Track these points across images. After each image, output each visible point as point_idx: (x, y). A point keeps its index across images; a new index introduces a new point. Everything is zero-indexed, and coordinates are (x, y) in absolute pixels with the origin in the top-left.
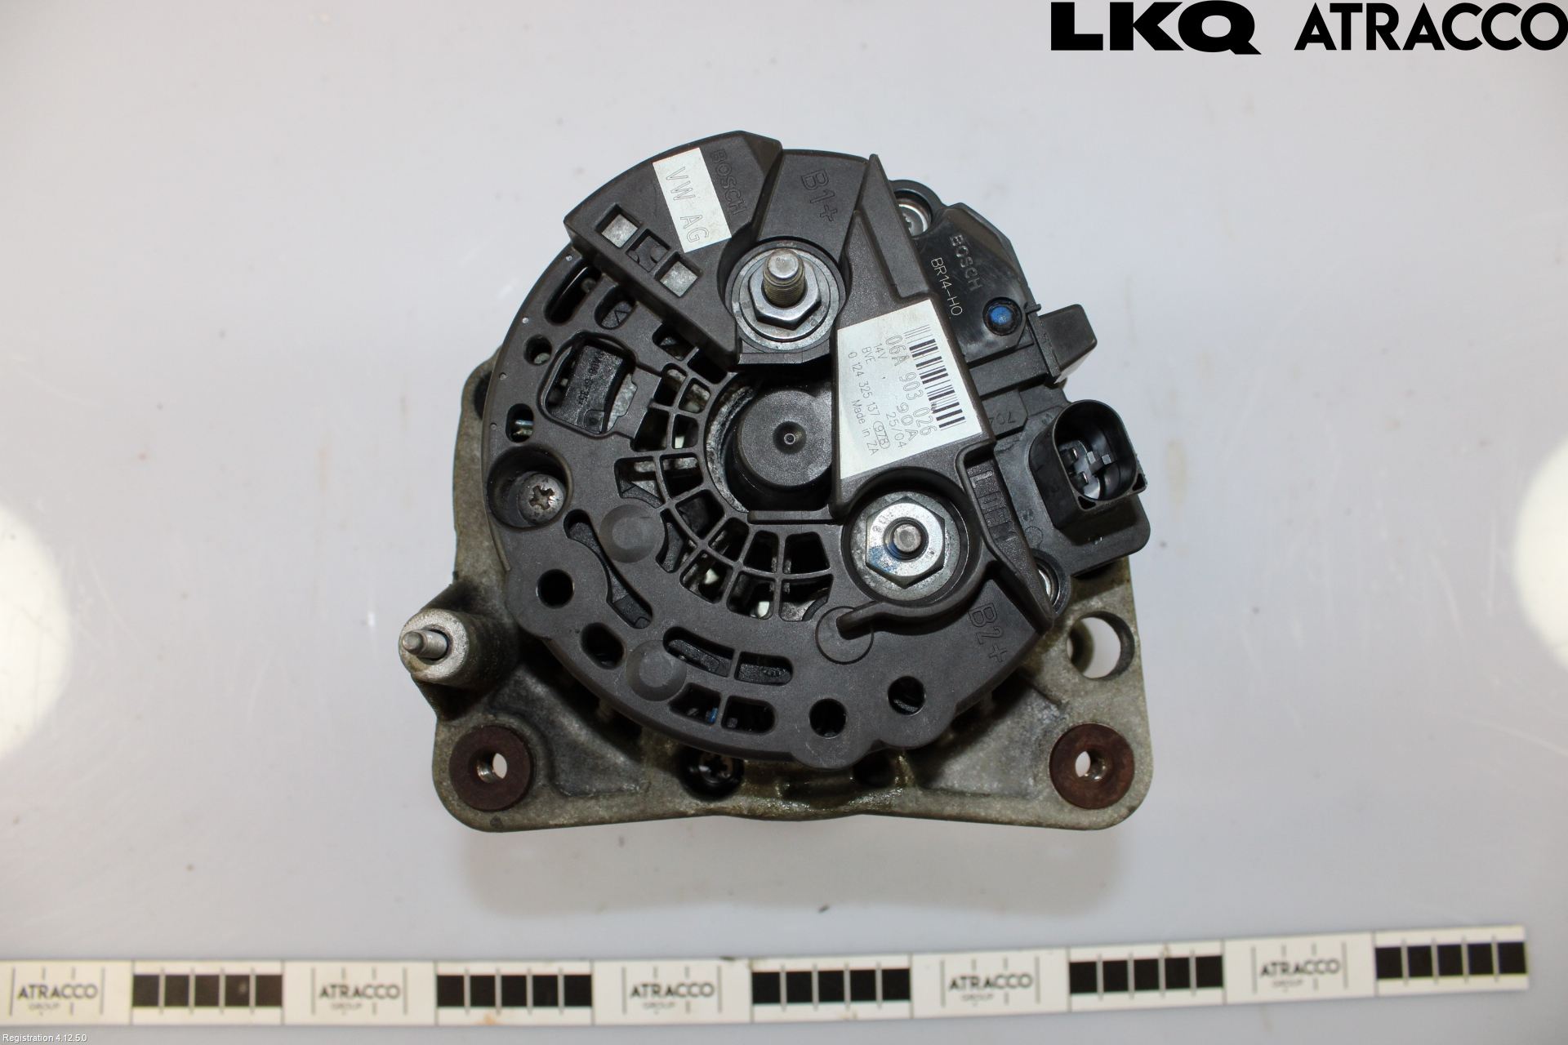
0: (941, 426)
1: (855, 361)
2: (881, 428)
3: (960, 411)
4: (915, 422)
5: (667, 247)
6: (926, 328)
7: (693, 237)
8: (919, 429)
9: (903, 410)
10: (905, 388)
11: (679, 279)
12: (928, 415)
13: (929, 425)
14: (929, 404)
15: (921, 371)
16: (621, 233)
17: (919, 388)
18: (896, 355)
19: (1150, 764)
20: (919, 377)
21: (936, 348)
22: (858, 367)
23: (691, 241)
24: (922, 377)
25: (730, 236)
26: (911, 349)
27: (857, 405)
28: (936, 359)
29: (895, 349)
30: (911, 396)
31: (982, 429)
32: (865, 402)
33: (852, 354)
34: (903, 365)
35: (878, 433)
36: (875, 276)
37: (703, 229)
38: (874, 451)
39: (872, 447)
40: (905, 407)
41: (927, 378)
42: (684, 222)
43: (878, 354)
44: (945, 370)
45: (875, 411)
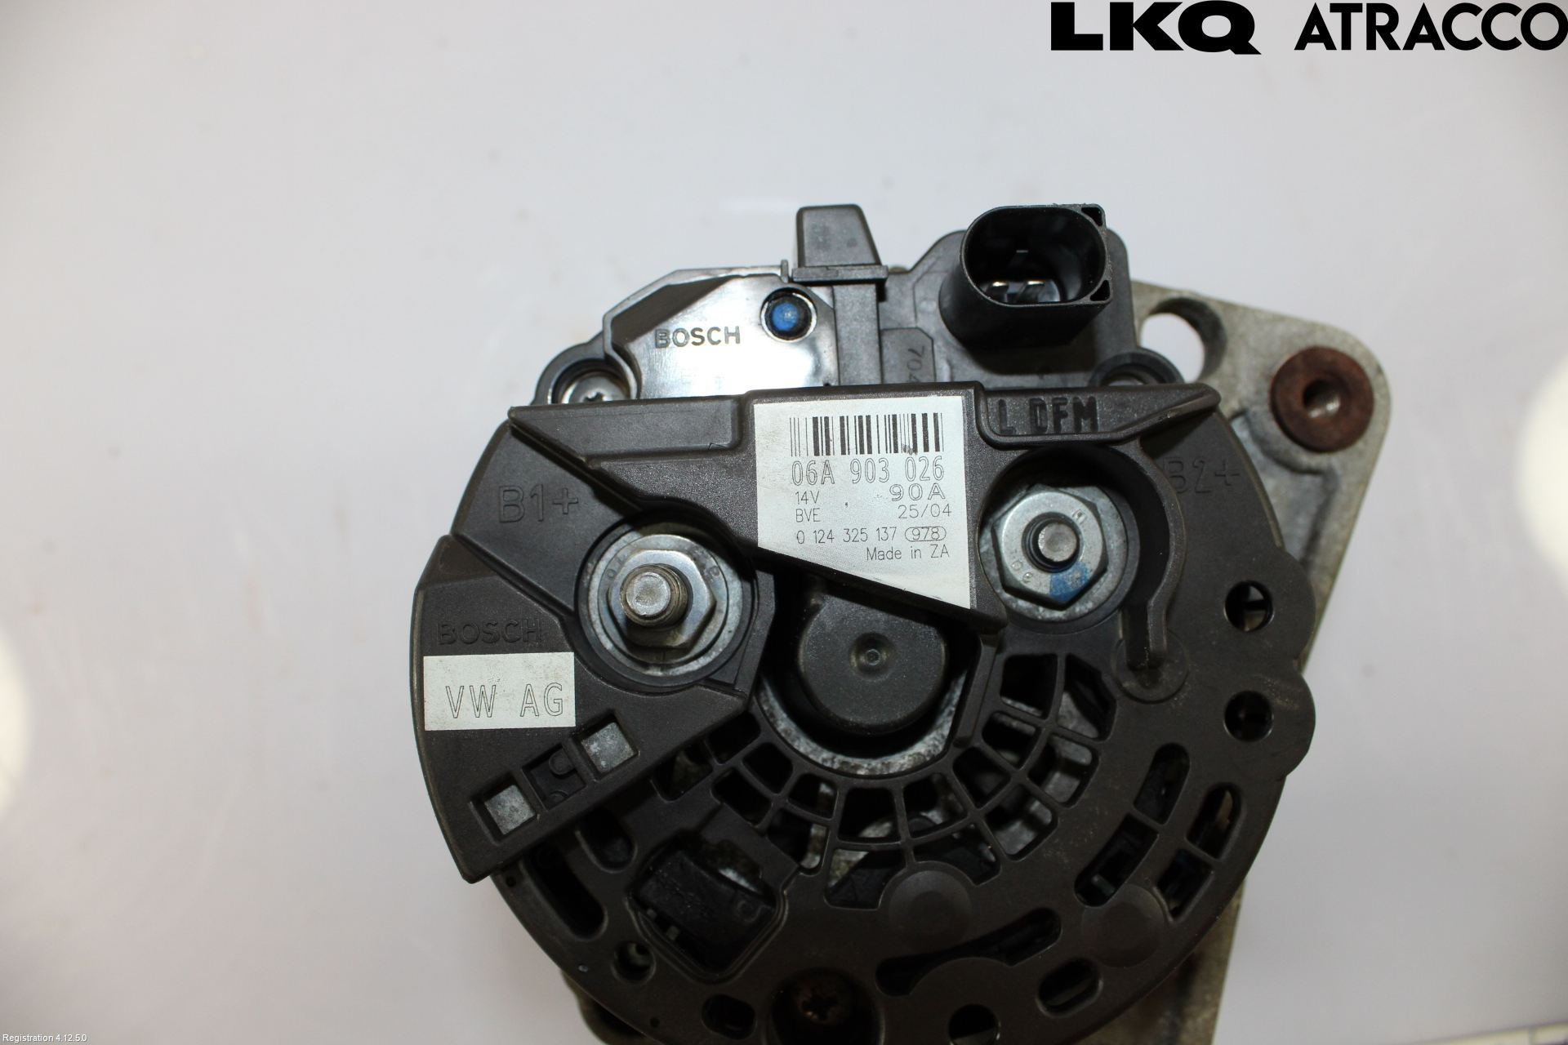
0: (937, 449)
1: (810, 538)
2: (916, 532)
3: (925, 416)
4: (922, 483)
5: (559, 747)
6: (794, 424)
7: (555, 707)
8: (933, 480)
9: (900, 494)
10: (871, 480)
11: (608, 746)
12: (917, 462)
13: (931, 463)
14: (902, 456)
15: (853, 451)
16: (513, 808)
17: (876, 462)
18: (819, 478)
19: (1336, 330)
20: (859, 456)
21: (827, 419)
22: (820, 535)
23: (560, 712)
24: (862, 452)
25: (571, 655)
26: (817, 453)
27: (874, 554)
28: (842, 425)
29: (810, 476)
30: (883, 474)
31: (959, 395)
32: (873, 542)
33: (799, 537)
34: (836, 473)
35: (922, 538)
36: (694, 468)
37: (548, 688)
38: (945, 551)
39: (938, 552)
40: (897, 490)
41: (865, 446)
42: (529, 714)
43: (811, 501)
44: (860, 418)
45: (890, 532)
